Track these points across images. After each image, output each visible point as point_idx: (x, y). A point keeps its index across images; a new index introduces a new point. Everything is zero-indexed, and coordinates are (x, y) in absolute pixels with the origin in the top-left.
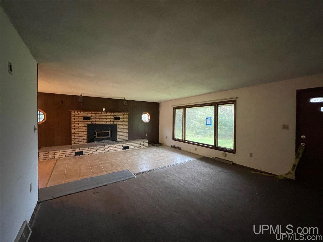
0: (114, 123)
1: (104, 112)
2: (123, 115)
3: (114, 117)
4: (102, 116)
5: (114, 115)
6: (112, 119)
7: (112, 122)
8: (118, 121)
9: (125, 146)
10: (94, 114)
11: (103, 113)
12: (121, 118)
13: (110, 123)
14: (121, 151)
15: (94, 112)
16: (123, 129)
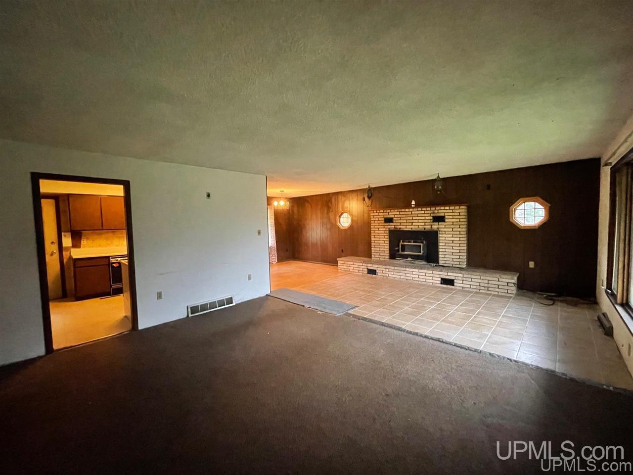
0: (431, 228)
1: (413, 208)
2: (451, 211)
3: (433, 216)
4: (409, 216)
5: (432, 212)
6: (430, 221)
7: (428, 227)
8: (440, 223)
9: (444, 277)
10: (398, 213)
11: (411, 210)
12: (446, 217)
13: (425, 228)
14: (436, 285)
15: (398, 209)
16: (453, 241)
